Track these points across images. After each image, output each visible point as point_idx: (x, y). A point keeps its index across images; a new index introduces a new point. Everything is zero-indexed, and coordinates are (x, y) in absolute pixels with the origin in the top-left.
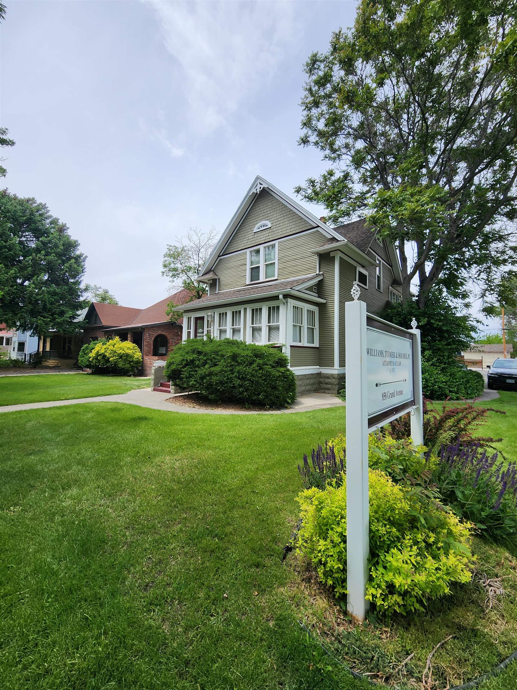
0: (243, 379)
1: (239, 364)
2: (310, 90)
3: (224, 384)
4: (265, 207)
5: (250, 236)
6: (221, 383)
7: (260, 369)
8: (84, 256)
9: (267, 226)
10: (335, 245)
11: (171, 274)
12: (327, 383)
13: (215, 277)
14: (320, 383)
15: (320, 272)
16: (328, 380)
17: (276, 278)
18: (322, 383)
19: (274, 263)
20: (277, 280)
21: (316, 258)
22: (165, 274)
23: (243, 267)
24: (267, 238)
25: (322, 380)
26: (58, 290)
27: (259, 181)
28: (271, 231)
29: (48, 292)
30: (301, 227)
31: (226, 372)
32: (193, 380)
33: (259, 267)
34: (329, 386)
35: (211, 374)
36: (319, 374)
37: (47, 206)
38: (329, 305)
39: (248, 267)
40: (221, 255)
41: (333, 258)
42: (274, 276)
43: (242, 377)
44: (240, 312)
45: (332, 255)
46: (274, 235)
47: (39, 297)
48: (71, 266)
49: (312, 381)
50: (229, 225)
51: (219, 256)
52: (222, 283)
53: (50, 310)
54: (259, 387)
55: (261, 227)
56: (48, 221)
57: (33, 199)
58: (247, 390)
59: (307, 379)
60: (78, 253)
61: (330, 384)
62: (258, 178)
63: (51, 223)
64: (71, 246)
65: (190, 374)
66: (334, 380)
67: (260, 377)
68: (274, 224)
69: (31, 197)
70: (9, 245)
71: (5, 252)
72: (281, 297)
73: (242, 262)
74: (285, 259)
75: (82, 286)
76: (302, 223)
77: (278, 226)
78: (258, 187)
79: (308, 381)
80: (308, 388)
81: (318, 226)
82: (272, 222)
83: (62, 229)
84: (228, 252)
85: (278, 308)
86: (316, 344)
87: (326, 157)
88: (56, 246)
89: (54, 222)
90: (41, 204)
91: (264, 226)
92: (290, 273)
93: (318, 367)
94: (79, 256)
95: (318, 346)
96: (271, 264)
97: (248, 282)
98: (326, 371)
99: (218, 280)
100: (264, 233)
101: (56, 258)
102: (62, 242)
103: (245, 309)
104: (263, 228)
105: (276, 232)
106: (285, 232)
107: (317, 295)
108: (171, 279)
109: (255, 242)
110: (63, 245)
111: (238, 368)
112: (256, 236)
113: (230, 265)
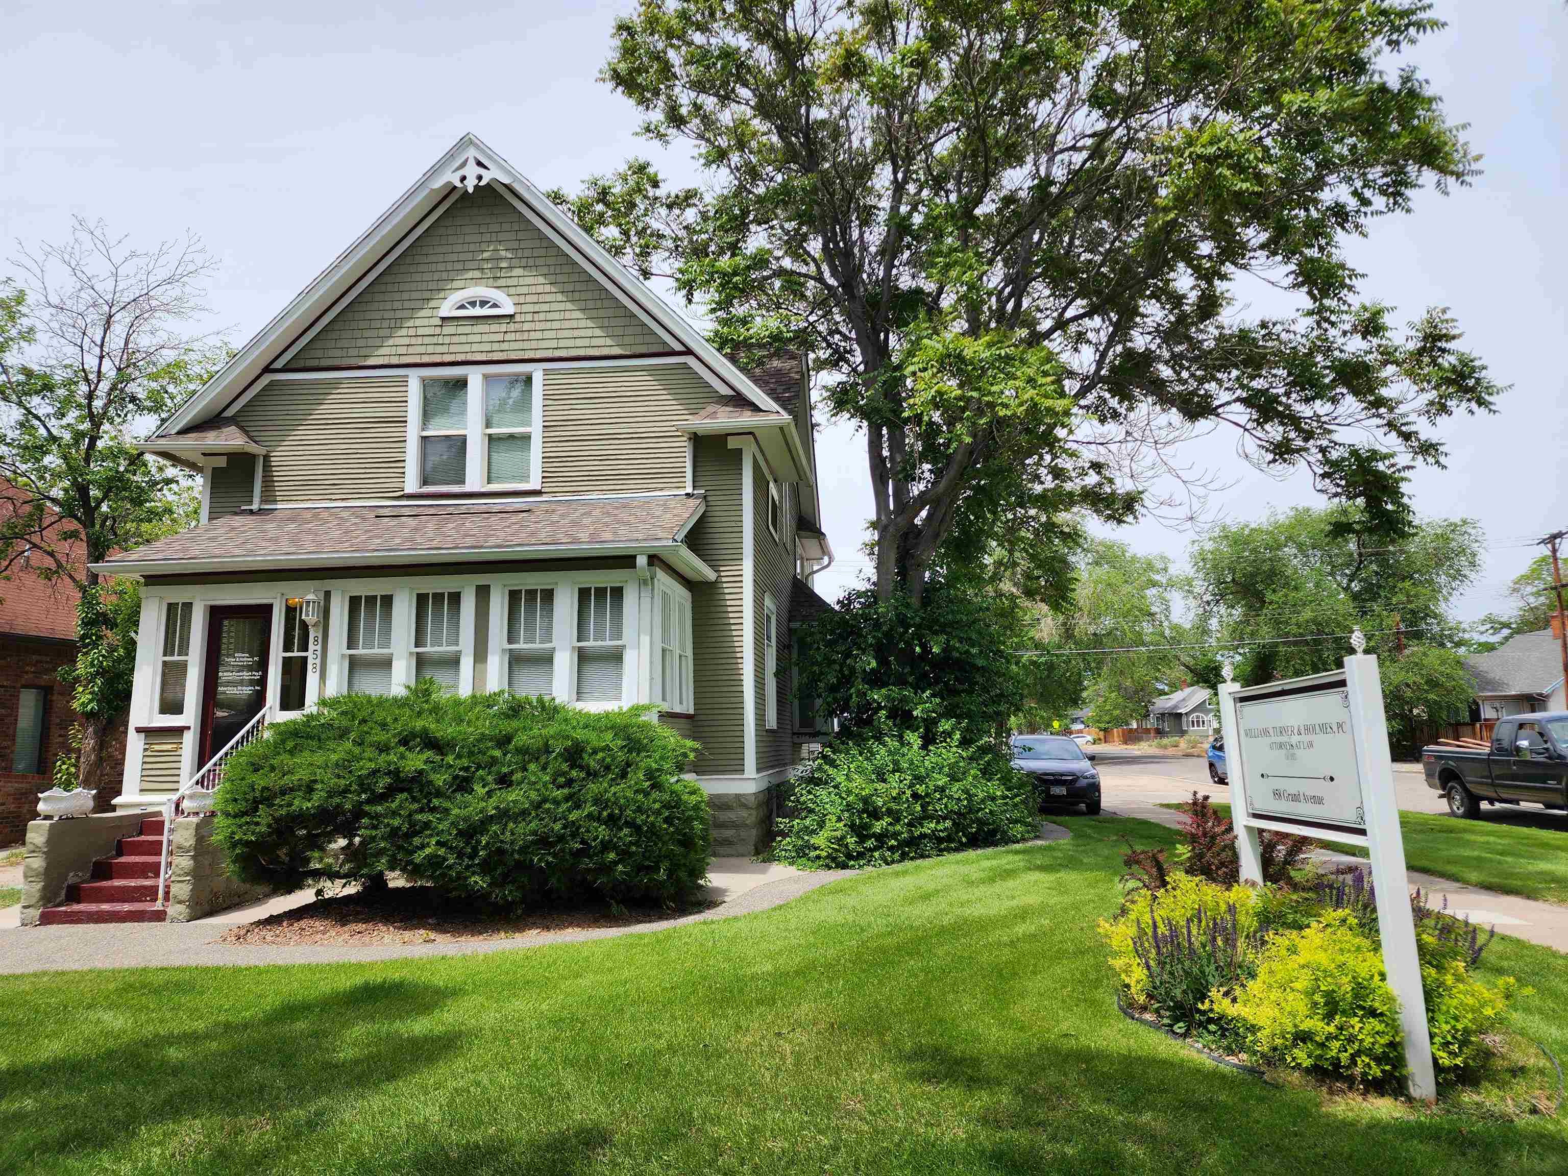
0: (612, 821)
1: (592, 775)
3: (552, 845)
4: (490, 242)
5: (425, 324)
6: (543, 841)
7: (653, 786)
9: (495, 306)
10: (746, 419)
12: (722, 825)
13: (253, 448)
15: (694, 487)
16: (732, 816)
17: (534, 483)
19: (527, 438)
20: (537, 492)
21: (683, 446)
23: (393, 431)
24: (496, 347)
27: (472, 153)
28: (512, 327)
30: (627, 340)
31: (557, 803)
32: (433, 841)
33: (459, 439)
34: (729, 833)
35: (503, 815)
38: (727, 588)
39: (413, 433)
40: (279, 364)
41: (737, 454)
42: (525, 478)
43: (611, 816)
44: (455, 598)
45: (732, 443)
46: (526, 345)
50: (336, 267)
51: (267, 370)
52: (278, 474)
54: (656, 844)
55: (473, 304)
58: (624, 855)
61: (734, 825)
62: (466, 142)
65: (412, 824)
66: (744, 813)
67: (658, 813)
68: (525, 308)
72: (642, 561)
73: (382, 411)
74: (570, 431)
76: (630, 330)
77: (542, 316)
78: (472, 171)
81: (689, 352)
82: (516, 299)
84: (314, 363)
85: (618, 593)
86: (686, 705)
87: (648, 130)
91: (483, 303)
92: (590, 478)
95: (692, 712)
96: (512, 437)
97: (411, 485)
98: (719, 786)
99: (262, 458)
100: (484, 329)
103: (483, 593)
104: (478, 311)
105: (533, 335)
106: (570, 344)
109: (444, 349)
111: (593, 787)
112: (447, 330)
113: (326, 410)
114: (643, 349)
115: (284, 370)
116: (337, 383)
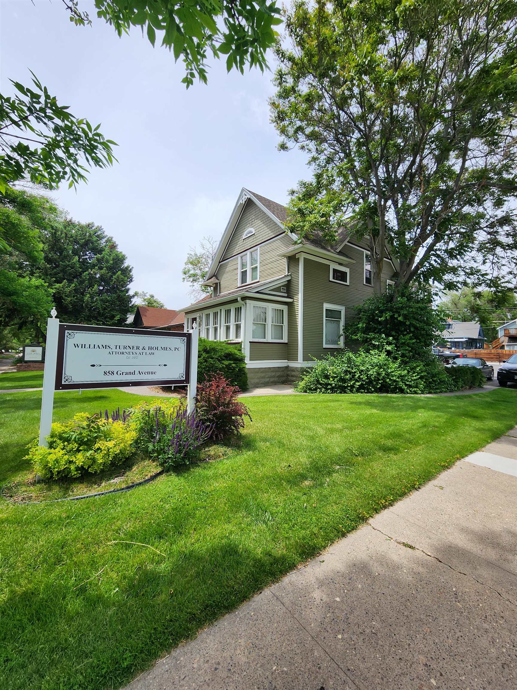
2: (274, 104)
4: (251, 215)
5: (240, 242)
8: (131, 267)
9: (252, 232)
11: (191, 279)
12: (292, 376)
13: (217, 281)
14: (288, 375)
15: (288, 273)
16: (293, 373)
17: (258, 280)
18: (289, 376)
19: (257, 266)
20: (259, 282)
21: (285, 260)
22: (186, 280)
23: (236, 271)
24: (252, 243)
25: (289, 372)
26: (109, 298)
27: (244, 193)
28: (255, 237)
29: (101, 300)
30: (276, 232)
33: (246, 271)
34: (294, 378)
36: (287, 367)
37: (102, 227)
38: (295, 303)
39: (239, 271)
41: (298, 260)
42: (256, 278)
44: (218, 313)
45: (297, 256)
46: (257, 241)
47: (94, 304)
48: (118, 277)
49: (278, 374)
50: (224, 234)
51: (220, 262)
52: (222, 286)
53: (103, 315)
55: (248, 233)
56: (104, 240)
57: (93, 223)
59: (272, 371)
60: (126, 265)
61: (295, 376)
62: (243, 190)
63: (107, 242)
64: (119, 260)
66: (298, 373)
68: (257, 230)
69: (90, 222)
70: (72, 264)
71: (69, 270)
72: (239, 299)
73: (235, 267)
74: (265, 262)
75: (131, 293)
77: (260, 232)
78: (243, 198)
79: (273, 374)
80: (272, 380)
82: (255, 229)
83: (113, 247)
84: (226, 258)
85: (241, 308)
86: (285, 340)
88: (107, 261)
89: (109, 240)
90: (98, 227)
91: (250, 232)
92: (269, 275)
93: (287, 361)
94: (127, 268)
95: (286, 342)
96: (255, 267)
97: (239, 285)
98: (293, 364)
99: (219, 284)
100: (250, 239)
101: (107, 272)
102: (111, 258)
103: (221, 310)
104: (249, 235)
105: (259, 237)
106: (265, 237)
107: (286, 295)
108: (191, 284)
109: (244, 247)
110: (113, 259)
112: (244, 242)
113: (227, 269)
114: (279, 233)
115: (222, 261)
116: (228, 262)
